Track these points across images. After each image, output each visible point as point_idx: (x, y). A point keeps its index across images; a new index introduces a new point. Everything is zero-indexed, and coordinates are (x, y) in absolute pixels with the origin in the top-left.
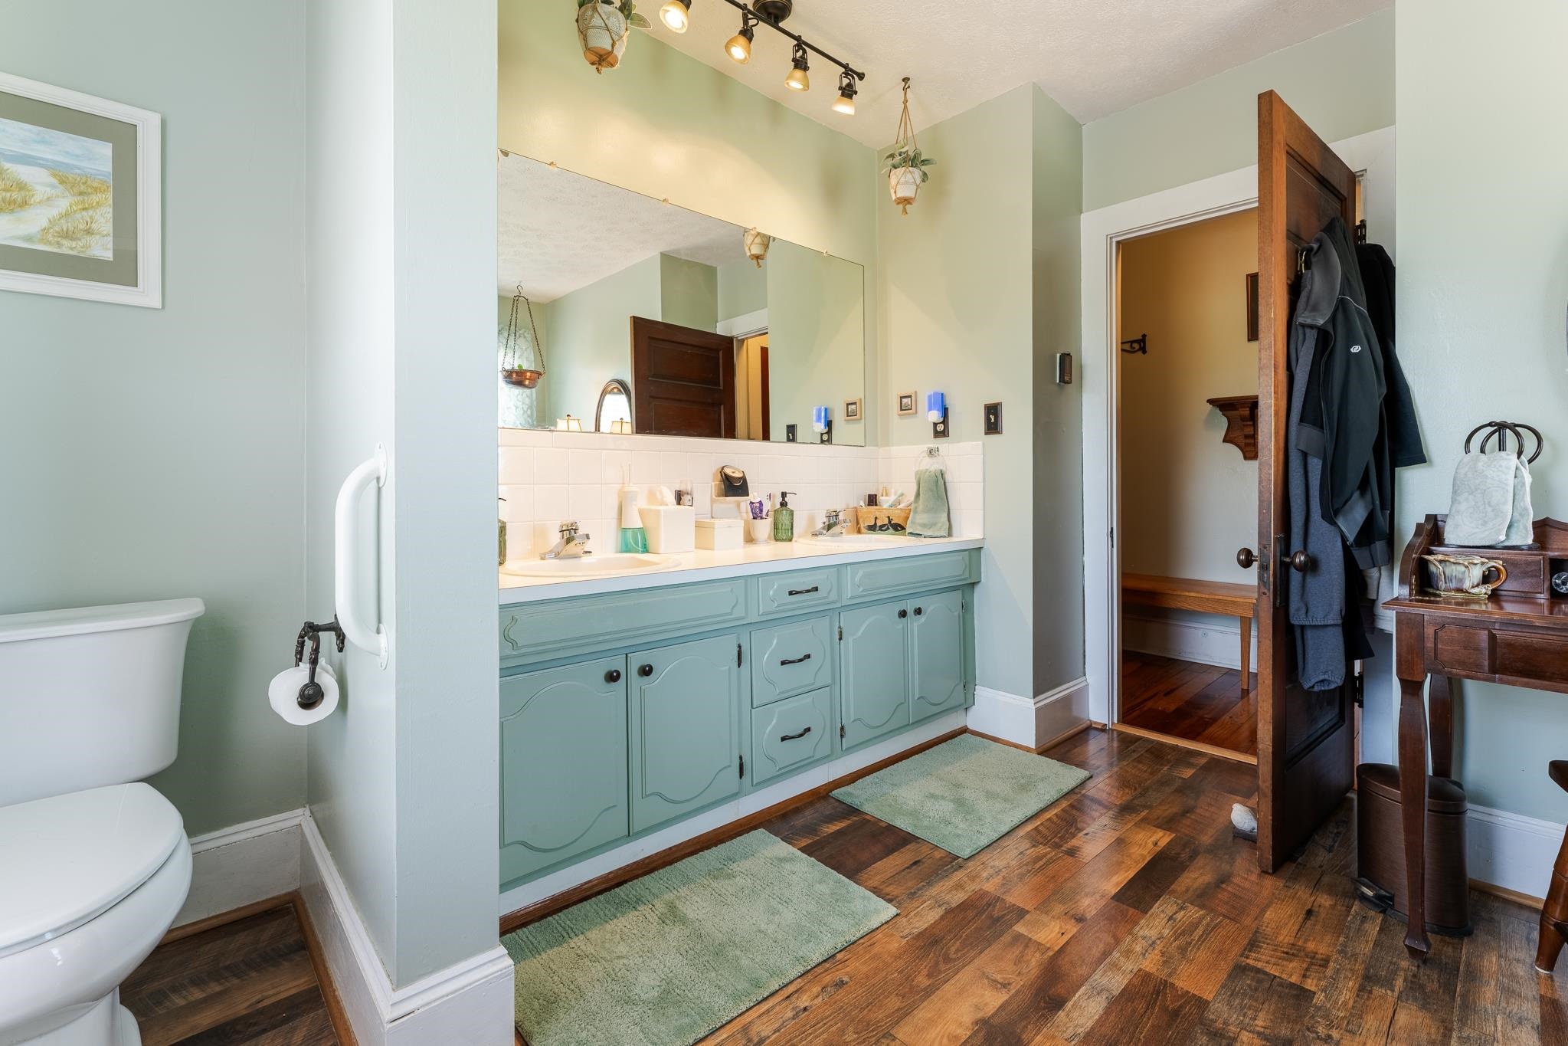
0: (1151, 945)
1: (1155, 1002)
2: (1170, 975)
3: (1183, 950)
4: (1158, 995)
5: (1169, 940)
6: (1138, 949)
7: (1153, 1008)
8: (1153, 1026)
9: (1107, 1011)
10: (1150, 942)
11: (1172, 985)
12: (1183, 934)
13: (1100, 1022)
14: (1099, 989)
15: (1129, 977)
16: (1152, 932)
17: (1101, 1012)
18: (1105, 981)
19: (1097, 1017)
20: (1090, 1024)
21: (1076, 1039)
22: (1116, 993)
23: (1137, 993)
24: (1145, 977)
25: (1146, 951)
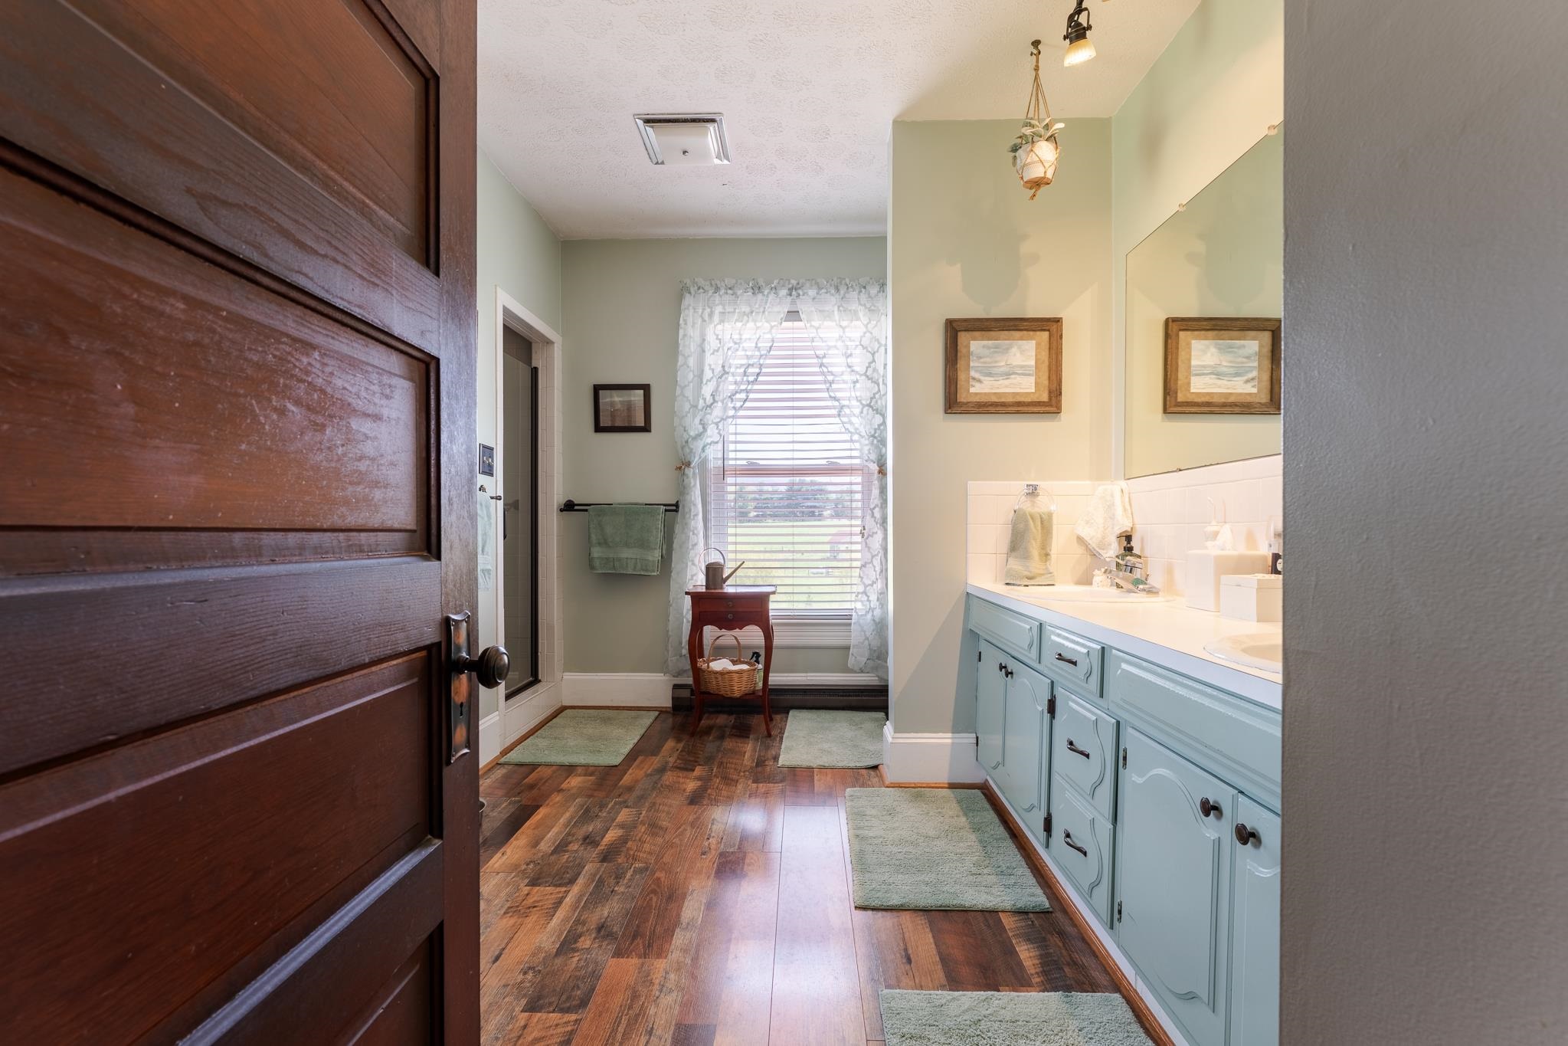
0: (663, 986)
1: (650, 937)
2: (642, 965)
3: (635, 996)
4: (649, 943)
5: (648, 1002)
6: (672, 976)
7: (650, 932)
8: (648, 921)
9: (678, 916)
10: (665, 989)
11: (640, 957)
12: (637, 1015)
13: (680, 908)
14: (689, 927)
15: (673, 947)
16: (666, 1002)
17: (682, 914)
18: (688, 935)
19: (683, 909)
20: (686, 904)
21: (690, 892)
22: (678, 930)
23: (663, 937)
24: (661, 954)
25: (665, 978)
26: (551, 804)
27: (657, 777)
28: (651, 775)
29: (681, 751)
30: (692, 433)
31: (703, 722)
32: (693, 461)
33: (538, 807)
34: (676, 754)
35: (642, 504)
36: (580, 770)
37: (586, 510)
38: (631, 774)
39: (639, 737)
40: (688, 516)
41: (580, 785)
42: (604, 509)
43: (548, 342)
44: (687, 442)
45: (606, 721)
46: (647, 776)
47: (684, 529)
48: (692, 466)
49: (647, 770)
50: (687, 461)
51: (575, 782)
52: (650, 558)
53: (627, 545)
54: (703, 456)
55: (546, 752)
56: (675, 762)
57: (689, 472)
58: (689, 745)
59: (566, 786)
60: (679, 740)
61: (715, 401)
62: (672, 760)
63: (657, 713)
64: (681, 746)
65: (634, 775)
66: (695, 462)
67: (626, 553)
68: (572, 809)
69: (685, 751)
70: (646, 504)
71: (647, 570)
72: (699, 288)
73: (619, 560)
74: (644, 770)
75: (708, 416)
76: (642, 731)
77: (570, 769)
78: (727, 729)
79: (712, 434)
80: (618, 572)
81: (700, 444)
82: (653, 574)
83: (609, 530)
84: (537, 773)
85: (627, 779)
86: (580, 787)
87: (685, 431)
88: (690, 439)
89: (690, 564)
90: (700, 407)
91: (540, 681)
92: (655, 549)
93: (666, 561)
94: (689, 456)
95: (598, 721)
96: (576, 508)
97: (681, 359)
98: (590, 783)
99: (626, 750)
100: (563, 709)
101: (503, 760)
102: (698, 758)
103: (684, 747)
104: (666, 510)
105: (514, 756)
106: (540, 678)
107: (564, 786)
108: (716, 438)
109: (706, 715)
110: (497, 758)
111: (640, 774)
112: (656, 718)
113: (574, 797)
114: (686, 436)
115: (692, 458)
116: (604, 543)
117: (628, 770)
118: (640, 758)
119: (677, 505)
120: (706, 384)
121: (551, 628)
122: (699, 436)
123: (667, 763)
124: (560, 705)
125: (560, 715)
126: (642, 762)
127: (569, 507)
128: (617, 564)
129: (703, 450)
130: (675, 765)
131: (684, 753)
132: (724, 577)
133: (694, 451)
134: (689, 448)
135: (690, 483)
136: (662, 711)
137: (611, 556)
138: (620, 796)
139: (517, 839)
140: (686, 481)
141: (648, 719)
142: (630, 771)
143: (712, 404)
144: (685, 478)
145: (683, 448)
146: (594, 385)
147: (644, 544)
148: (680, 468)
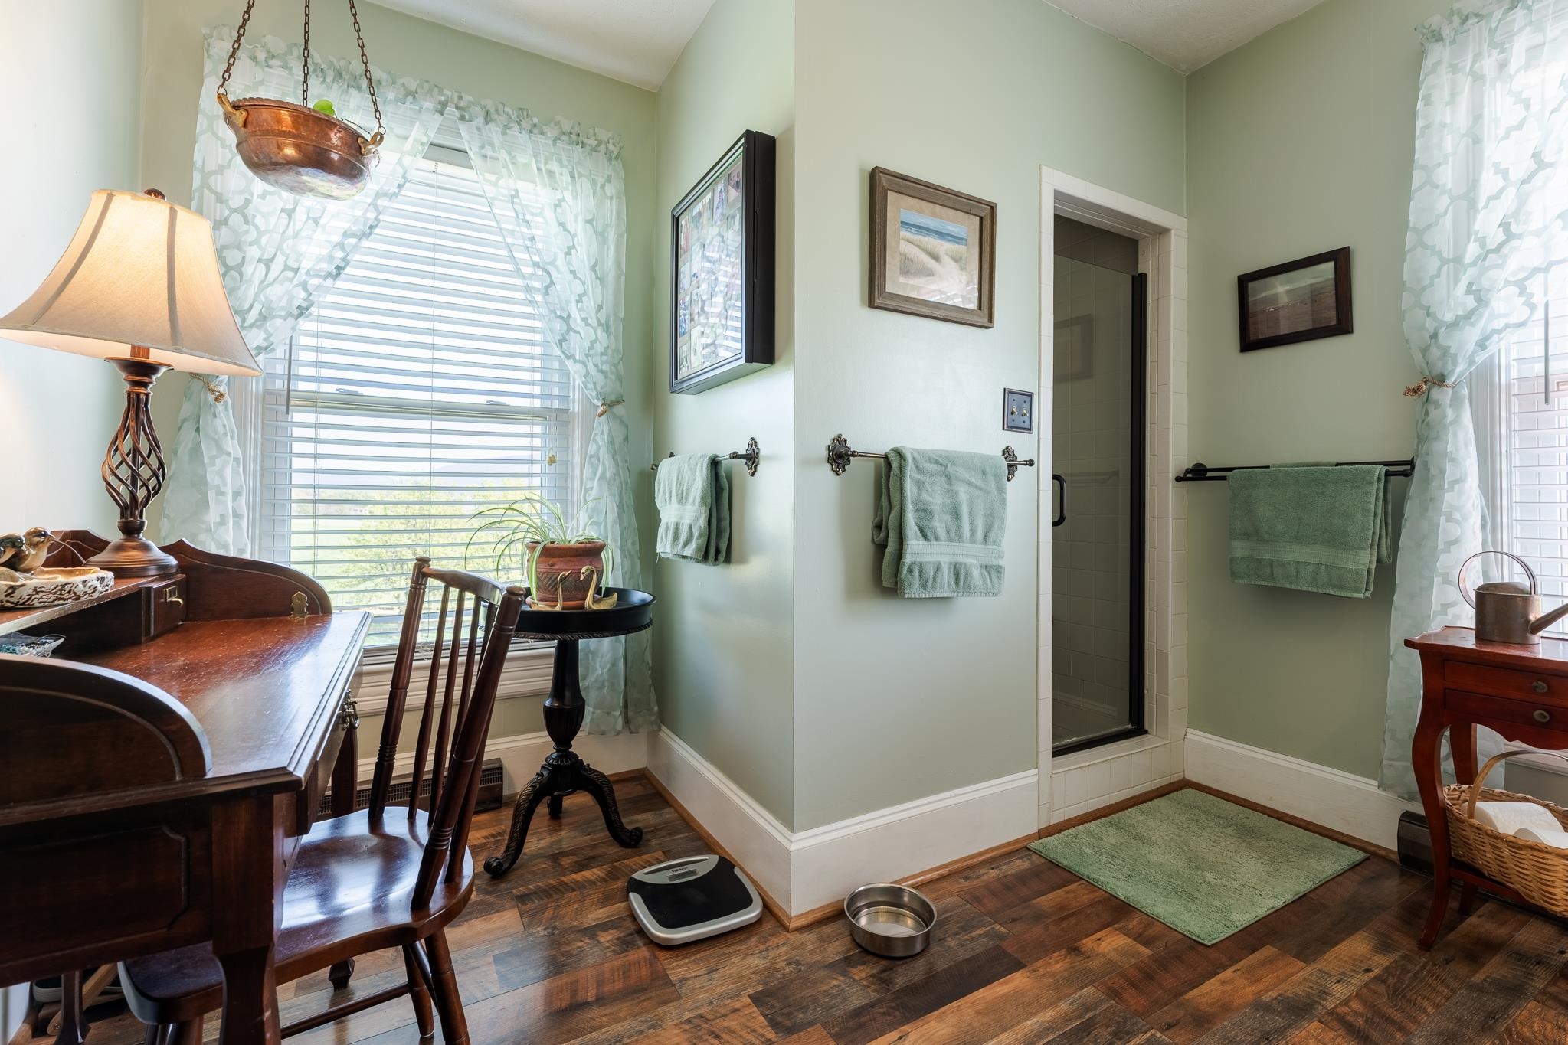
26: (1042, 971)
27: (1282, 1022)
28: (1267, 1008)
29: (1377, 979)
30: (1449, 317)
31: (1473, 920)
32: (1453, 371)
33: (1018, 966)
34: (1358, 981)
35: (1330, 464)
36: (1134, 923)
37: (1224, 478)
38: (1223, 983)
39: (1289, 897)
40: (1435, 483)
41: (1114, 956)
42: (1256, 475)
43: (1161, 232)
44: (1434, 336)
45: (1246, 834)
46: (1258, 1005)
47: (1426, 510)
48: (1450, 381)
49: (1267, 991)
50: (1435, 373)
51: (1110, 944)
52: (1350, 565)
53: (1298, 539)
54: (1480, 358)
55: (1104, 859)
56: (1346, 1002)
57: (1443, 396)
58: (1405, 970)
59: (1090, 945)
60: (1384, 946)
61: (1510, 236)
62: (1340, 991)
63: (1359, 856)
64: (1381, 961)
65: (1229, 988)
66: (1458, 371)
67: (1295, 554)
68: (1064, 1006)
69: (1384, 982)
70: (1338, 464)
71: (1341, 587)
72: (1467, 18)
73: (1283, 564)
74: (1261, 986)
75: (1492, 273)
76: (1303, 886)
77: (1118, 911)
78: (1539, 970)
79: (1504, 305)
80: (1279, 585)
81: (1471, 335)
82: (1355, 595)
83: (1264, 511)
84: (1067, 892)
85: (1209, 991)
86: (1110, 961)
87: (1428, 315)
88: (1442, 330)
89: (1437, 580)
90: (1468, 258)
91: (1146, 732)
92: (1363, 549)
93: (1385, 574)
94: (1440, 364)
95: (1229, 830)
96: (1209, 474)
97: (1417, 178)
98: (1133, 961)
99: (1243, 918)
100: (1183, 784)
101: (1034, 845)
102: (1415, 1021)
103: (1387, 969)
104: (1388, 474)
105: (1053, 846)
106: (1147, 727)
107: (1087, 943)
108: (1520, 313)
109: (1488, 907)
110: (1030, 838)
111: (1248, 991)
112: (1354, 867)
113: (1084, 978)
114: (1430, 326)
115: (1450, 367)
116: (1253, 534)
117: (1225, 968)
118: (1268, 951)
119: (1411, 463)
120: (1486, 206)
121: (1163, 656)
122: (1468, 317)
123: (1324, 993)
124: (1180, 777)
125: (1171, 795)
126: (1263, 964)
127: (1197, 473)
128: (1278, 571)
129: (1482, 345)
130: (1345, 1009)
131: (1381, 988)
132: (1532, 617)
133: (1452, 351)
134: (1439, 347)
135: (1445, 416)
136: (1372, 854)
137: (1267, 556)
138: (1170, 1026)
139: (940, 1019)
140: (1433, 414)
141: (1330, 863)
142: (1227, 974)
143: (1501, 246)
144: (1431, 408)
145: (1425, 351)
146: (1239, 277)
147: (1338, 540)
148: (1416, 391)
